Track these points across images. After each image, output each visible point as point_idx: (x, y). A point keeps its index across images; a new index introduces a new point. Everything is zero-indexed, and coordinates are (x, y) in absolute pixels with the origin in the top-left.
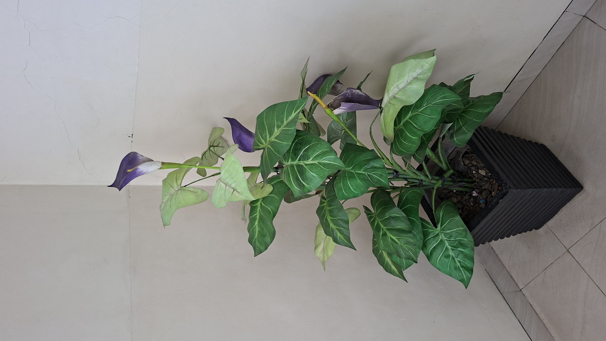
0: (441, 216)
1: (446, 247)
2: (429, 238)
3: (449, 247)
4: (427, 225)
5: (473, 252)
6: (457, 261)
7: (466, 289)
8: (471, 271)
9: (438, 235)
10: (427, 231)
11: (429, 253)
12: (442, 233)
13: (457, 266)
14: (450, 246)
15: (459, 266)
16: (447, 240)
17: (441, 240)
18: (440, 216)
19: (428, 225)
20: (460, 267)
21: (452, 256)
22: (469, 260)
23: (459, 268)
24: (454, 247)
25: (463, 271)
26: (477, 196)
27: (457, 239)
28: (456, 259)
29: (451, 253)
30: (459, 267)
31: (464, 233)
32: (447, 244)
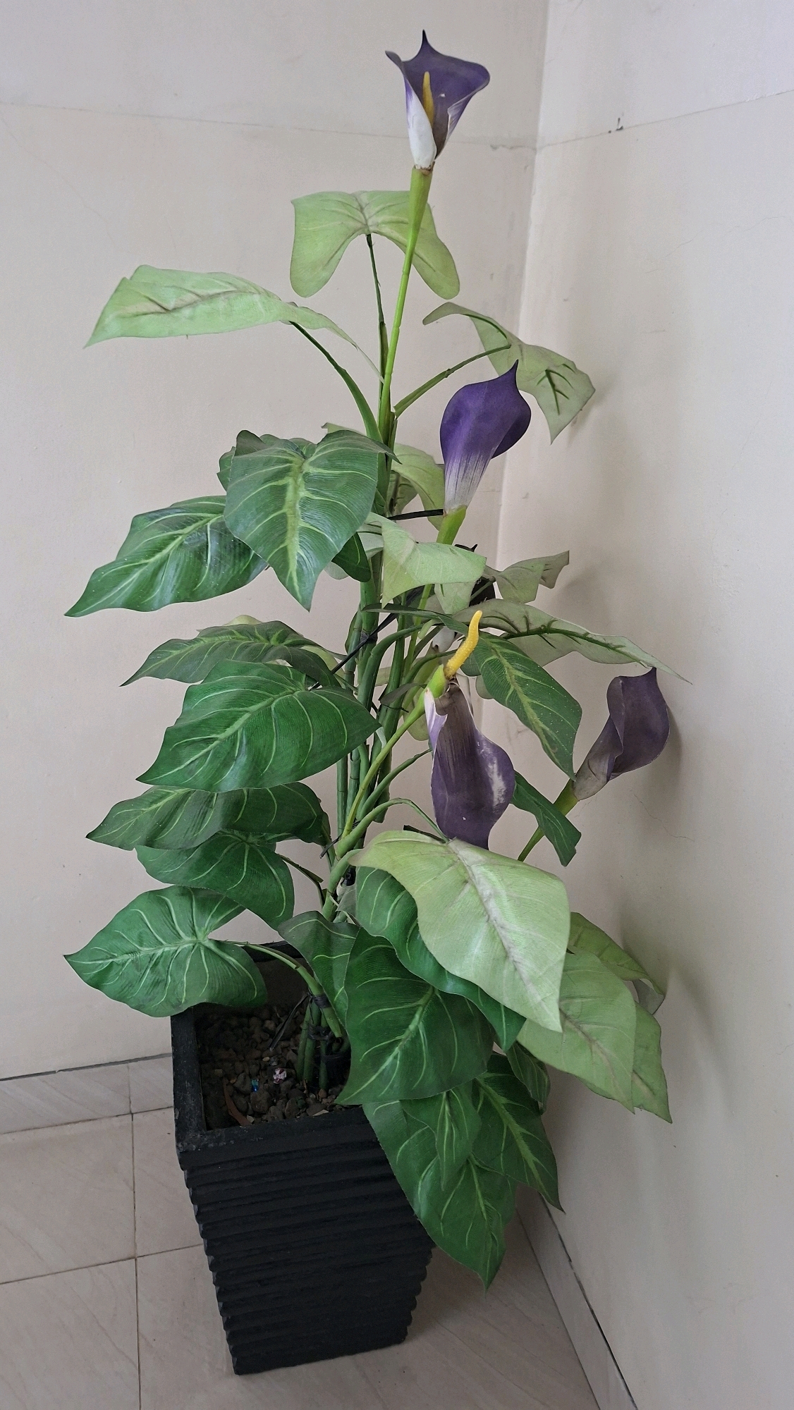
0: (228, 957)
1: (162, 944)
2: (194, 910)
3: (159, 952)
4: (224, 916)
5: (133, 1005)
6: (126, 957)
7: (65, 956)
8: (97, 983)
9: (194, 933)
10: (211, 912)
11: (166, 899)
12: (194, 947)
13: (116, 955)
14: (161, 956)
15: (115, 960)
16: (176, 951)
17: (179, 937)
18: (229, 955)
19: (222, 917)
20: (111, 960)
21: (139, 951)
22: (120, 990)
23: (111, 958)
24: (156, 964)
25: (100, 964)
26: (273, 1080)
27: (169, 977)
28: (130, 957)
29: (146, 950)
30: (113, 957)
31: (173, 1000)
32: (167, 949)
